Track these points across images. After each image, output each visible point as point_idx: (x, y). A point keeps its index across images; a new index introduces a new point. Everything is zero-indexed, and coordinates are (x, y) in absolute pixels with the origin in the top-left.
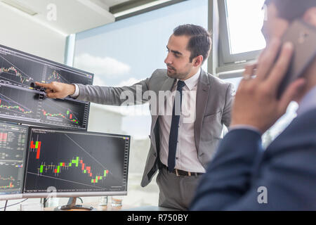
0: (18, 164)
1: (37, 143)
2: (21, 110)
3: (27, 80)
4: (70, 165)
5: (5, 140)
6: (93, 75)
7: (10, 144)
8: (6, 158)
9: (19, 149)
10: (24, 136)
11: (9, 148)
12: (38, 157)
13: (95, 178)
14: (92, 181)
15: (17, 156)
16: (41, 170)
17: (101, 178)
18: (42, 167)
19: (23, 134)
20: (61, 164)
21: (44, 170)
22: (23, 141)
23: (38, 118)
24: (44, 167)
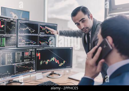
0: (33, 62)
1: (39, 54)
2: (32, 43)
3: (33, 31)
4: (51, 60)
5: (28, 55)
6: (57, 24)
7: (30, 56)
8: (29, 61)
9: (33, 57)
10: (34, 52)
11: (29, 57)
12: (40, 59)
13: (60, 64)
14: (59, 65)
15: (33, 59)
16: (41, 63)
17: (62, 64)
18: (41, 62)
19: (34, 51)
20: (48, 60)
21: (42, 63)
22: (34, 54)
23: (38, 45)
24: (42, 62)
